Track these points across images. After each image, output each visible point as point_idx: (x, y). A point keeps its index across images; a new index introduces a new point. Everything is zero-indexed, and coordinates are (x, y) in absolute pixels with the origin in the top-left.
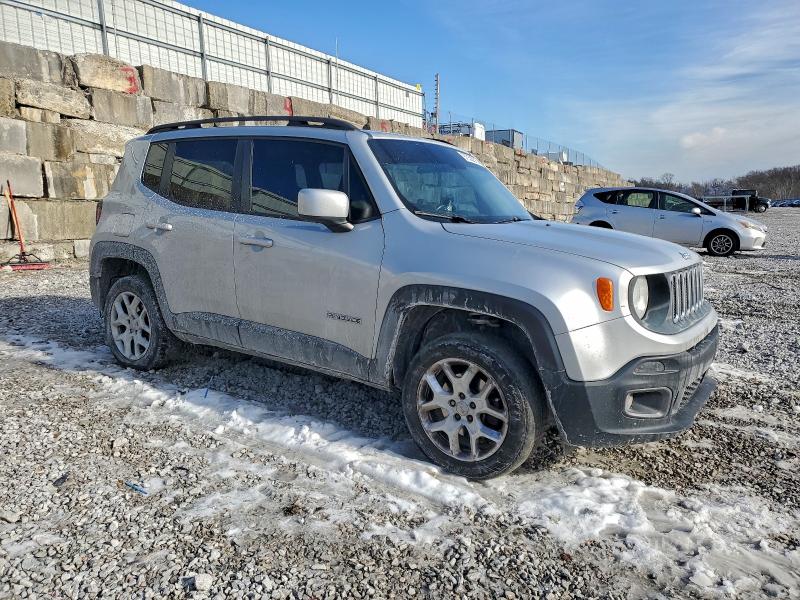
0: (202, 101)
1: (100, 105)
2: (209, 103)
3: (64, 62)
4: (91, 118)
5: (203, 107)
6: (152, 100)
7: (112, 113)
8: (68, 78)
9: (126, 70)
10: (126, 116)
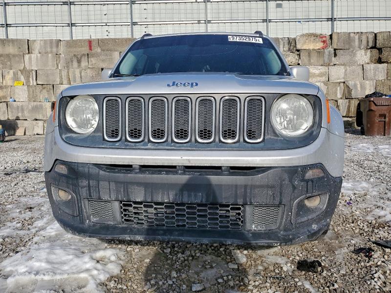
0: (371, 44)
1: (304, 57)
2: (375, 45)
3: (291, 41)
4: (299, 64)
5: (372, 48)
6: (335, 50)
7: (310, 60)
8: (292, 47)
9: (322, 37)
10: (317, 61)
